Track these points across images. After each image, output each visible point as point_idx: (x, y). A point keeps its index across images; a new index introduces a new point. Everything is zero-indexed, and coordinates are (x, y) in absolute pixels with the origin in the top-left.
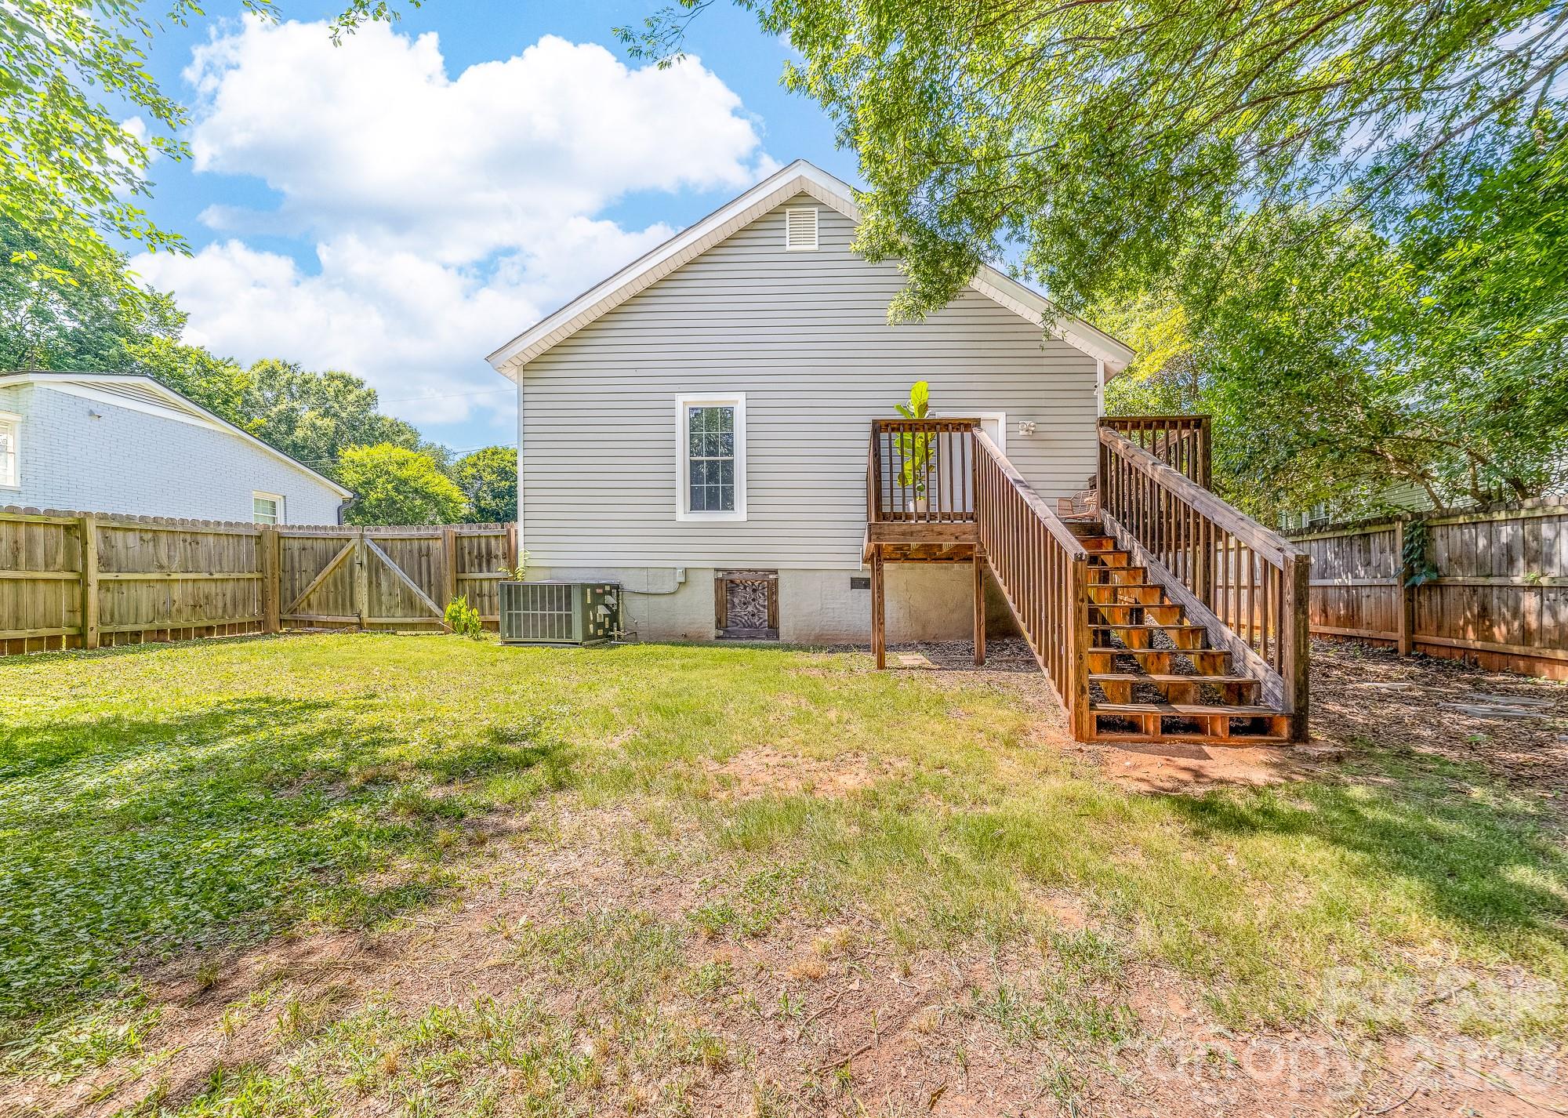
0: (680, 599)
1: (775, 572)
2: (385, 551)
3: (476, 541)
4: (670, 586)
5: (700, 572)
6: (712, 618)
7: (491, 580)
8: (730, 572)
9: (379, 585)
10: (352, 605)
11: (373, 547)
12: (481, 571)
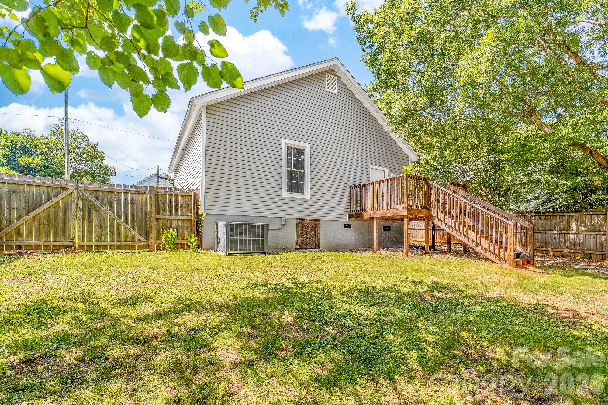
0: (282, 232)
1: (319, 221)
2: (97, 198)
3: (168, 197)
4: (278, 226)
5: (291, 219)
6: (295, 240)
7: (178, 220)
8: (302, 220)
9: (90, 220)
10: (64, 233)
11: (87, 195)
12: (171, 215)
